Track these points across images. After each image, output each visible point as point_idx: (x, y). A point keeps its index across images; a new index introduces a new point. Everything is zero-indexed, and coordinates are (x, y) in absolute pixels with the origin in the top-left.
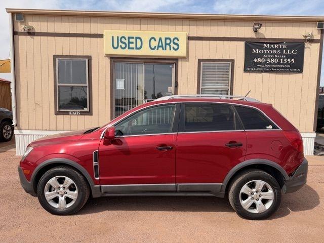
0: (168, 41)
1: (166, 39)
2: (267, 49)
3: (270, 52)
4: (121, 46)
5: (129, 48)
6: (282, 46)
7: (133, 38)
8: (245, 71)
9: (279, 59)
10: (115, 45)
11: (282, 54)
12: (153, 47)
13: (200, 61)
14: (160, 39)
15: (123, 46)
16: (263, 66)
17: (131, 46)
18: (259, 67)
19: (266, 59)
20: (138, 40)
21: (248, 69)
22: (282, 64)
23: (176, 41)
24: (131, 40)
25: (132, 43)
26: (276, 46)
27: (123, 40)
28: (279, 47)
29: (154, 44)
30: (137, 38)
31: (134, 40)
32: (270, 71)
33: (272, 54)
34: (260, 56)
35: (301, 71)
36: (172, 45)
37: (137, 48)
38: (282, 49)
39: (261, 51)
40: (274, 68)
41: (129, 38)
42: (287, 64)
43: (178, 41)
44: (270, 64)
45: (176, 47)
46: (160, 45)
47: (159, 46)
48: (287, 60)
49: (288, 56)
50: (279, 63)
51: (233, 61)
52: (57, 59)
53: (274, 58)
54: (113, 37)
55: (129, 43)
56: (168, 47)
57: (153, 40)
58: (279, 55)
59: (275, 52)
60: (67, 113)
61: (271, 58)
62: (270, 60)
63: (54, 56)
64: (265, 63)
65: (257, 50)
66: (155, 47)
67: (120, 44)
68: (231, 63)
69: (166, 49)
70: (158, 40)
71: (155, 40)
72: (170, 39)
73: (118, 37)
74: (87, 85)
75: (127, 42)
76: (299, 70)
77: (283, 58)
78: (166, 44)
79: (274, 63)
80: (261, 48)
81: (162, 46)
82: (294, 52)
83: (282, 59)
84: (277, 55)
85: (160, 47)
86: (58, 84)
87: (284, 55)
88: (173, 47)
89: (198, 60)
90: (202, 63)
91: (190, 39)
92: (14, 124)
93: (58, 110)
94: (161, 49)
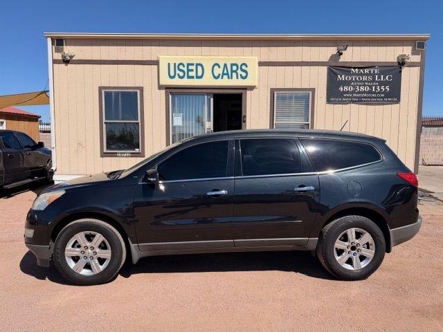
0: (234, 68)
1: (232, 65)
2: (355, 74)
3: (359, 78)
4: (178, 75)
5: (189, 77)
6: (374, 72)
7: (193, 64)
8: (329, 101)
9: (371, 87)
10: (172, 74)
11: (374, 80)
12: (216, 75)
13: (273, 91)
14: (225, 65)
15: (181, 74)
16: (351, 95)
17: (191, 74)
18: (346, 97)
19: (354, 86)
20: (199, 68)
21: (332, 99)
22: (375, 93)
23: (244, 67)
24: (190, 67)
25: (192, 70)
26: (366, 71)
27: (181, 67)
28: (370, 72)
29: (218, 71)
30: (197, 65)
31: (193, 68)
32: (359, 101)
33: (362, 81)
34: (347, 83)
35: (398, 101)
36: (239, 72)
37: (198, 77)
38: (374, 75)
39: (348, 78)
40: (364, 97)
41: (188, 65)
42: (380, 93)
43: (247, 66)
44: (359, 92)
45: (244, 74)
46: (225, 72)
47: (223, 74)
48: (380, 88)
49: (381, 84)
50: (370, 92)
51: (313, 90)
52: (103, 91)
53: (365, 86)
54: (169, 64)
55: (189, 70)
56: (234, 74)
57: (216, 67)
58: (370, 82)
59: (365, 78)
60: (115, 155)
61: (360, 86)
62: (359, 88)
63: (99, 87)
64: (353, 92)
65: (343, 76)
66: (219, 75)
67: (178, 72)
68: (311, 93)
69: (232, 78)
70: (222, 66)
71: (219, 67)
72: (236, 65)
73: (175, 64)
74: (139, 121)
75: (185, 69)
76: (395, 99)
77: (376, 86)
78: (232, 71)
79: (364, 92)
80: (348, 73)
81: (227, 74)
82: (389, 78)
83: (374, 87)
84: (368, 82)
85: (225, 74)
86: (104, 121)
87: (376, 82)
88: (241, 75)
89: (271, 89)
90: (275, 93)
91: (261, 64)
92: (53, 168)
93: (105, 151)
94: (225, 77)
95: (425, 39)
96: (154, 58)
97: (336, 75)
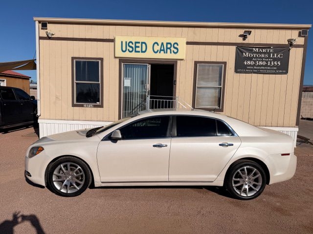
0: (169, 46)
1: (167, 44)
2: (256, 53)
3: (259, 56)
4: (129, 50)
5: (136, 51)
6: (270, 51)
7: (139, 43)
8: (236, 71)
9: (267, 62)
10: (124, 49)
11: (269, 57)
12: (156, 50)
13: (196, 63)
14: (162, 44)
15: (131, 49)
16: (252, 68)
17: (138, 49)
18: (249, 69)
19: (255, 61)
20: (144, 45)
21: (239, 70)
22: (269, 66)
23: (176, 46)
24: (137, 45)
25: (139, 47)
26: (264, 50)
27: (131, 44)
28: (267, 51)
29: (157, 48)
30: (142, 43)
31: (139, 45)
32: (258, 72)
33: (261, 58)
34: (250, 59)
35: (286, 73)
36: (172, 49)
37: (142, 52)
38: (269, 53)
39: (251, 55)
40: (262, 69)
41: (136, 43)
42: (274, 66)
43: (178, 45)
44: (259, 66)
45: (176, 51)
46: (162, 49)
47: (161, 50)
48: (274, 63)
49: (275, 60)
50: (266, 65)
51: (225, 63)
52: (75, 61)
53: (262, 61)
54: (122, 42)
55: (136, 47)
56: (169, 50)
57: (156, 45)
58: (267, 58)
59: (263, 56)
60: (82, 106)
61: (259, 61)
62: (259, 63)
63: (72, 58)
64: (254, 65)
65: (247, 54)
66: (158, 51)
67: (128, 48)
68: (223, 65)
69: (167, 53)
70: (160, 44)
71: (158, 45)
72: (170, 44)
73: (126, 42)
74: (100, 82)
75: (133, 46)
76: (284, 71)
77: (271, 61)
78: (167, 48)
79: (262, 66)
80: (251, 51)
81: (164, 50)
82: (281, 56)
83: (269, 62)
84: (265, 58)
85: (162, 50)
86: (75, 81)
87: (271, 58)
88: (173, 51)
89: (195, 62)
90: (198, 64)
91: (188, 43)
92: (38, 114)
93: (75, 103)
94: (162, 52)
95: (308, 28)
96: (111, 38)
97: (242, 52)
